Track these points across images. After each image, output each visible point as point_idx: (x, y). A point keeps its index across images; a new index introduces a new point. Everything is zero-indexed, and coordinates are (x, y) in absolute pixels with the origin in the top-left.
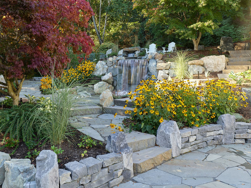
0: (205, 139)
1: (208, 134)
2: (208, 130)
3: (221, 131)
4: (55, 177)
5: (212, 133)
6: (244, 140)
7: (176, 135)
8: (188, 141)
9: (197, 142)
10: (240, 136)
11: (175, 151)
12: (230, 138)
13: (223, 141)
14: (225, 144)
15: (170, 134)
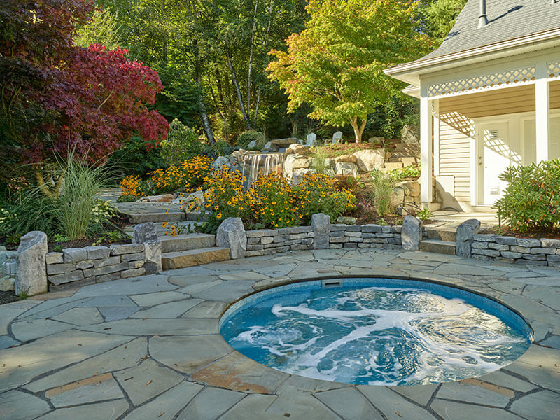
0: (287, 242)
1: (293, 237)
2: (293, 232)
3: (312, 234)
4: (39, 255)
5: (299, 236)
6: (341, 245)
7: (239, 234)
8: (259, 243)
9: (275, 245)
10: (335, 239)
11: (236, 252)
12: (324, 242)
13: (314, 245)
14: (317, 249)
15: (230, 232)
